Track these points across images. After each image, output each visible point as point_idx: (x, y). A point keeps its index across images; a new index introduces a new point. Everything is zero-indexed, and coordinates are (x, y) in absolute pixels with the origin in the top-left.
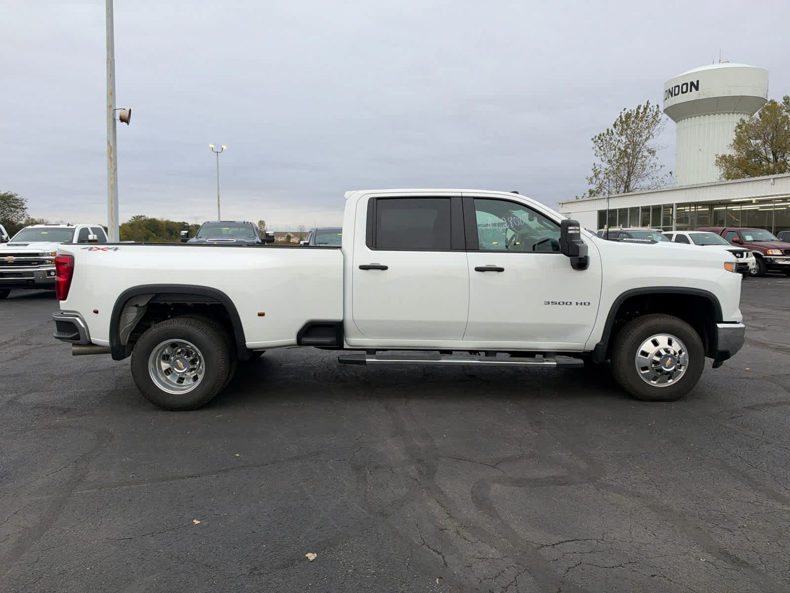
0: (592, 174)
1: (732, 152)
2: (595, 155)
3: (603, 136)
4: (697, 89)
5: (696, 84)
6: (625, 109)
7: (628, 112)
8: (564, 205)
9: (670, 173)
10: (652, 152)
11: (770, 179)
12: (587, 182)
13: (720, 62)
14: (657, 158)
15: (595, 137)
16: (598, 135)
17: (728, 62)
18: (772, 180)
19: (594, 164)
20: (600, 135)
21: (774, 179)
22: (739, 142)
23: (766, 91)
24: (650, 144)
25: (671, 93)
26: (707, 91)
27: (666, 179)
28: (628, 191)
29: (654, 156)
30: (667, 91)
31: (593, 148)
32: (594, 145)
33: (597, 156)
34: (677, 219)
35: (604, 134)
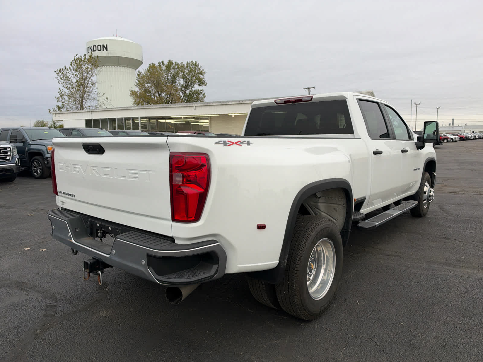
0: (58, 95)
1: (137, 89)
2: (58, 82)
3: (62, 70)
4: (107, 49)
5: (105, 46)
6: (77, 55)
7: (78, 57)
8: (57, 115)
9: (107, 98)
10: (93, 84)
11: (193, 106)
12: (56, 100)
13: (117, 36)
14: (97, 88)
15: (57, 70)
16: (59, 70)
17: (121, 37)
18: (194, 107)
19: (60, 89)
20: (60, 69)
21: (195, 106)
22: (140, 84)
23: (142, 57)
24: (94, 78)
25: (91, 49)
26: (113, 51)
27: (105, 102)
28: (83, 109)
29: (94, 87)
30: (88, 48)
31: (56, 78)
32: (57, 76)
33: (60, 83)
34: (141, 127)
35: (62, 69)
